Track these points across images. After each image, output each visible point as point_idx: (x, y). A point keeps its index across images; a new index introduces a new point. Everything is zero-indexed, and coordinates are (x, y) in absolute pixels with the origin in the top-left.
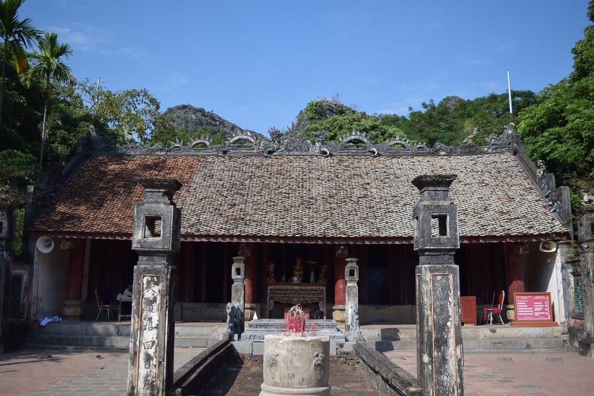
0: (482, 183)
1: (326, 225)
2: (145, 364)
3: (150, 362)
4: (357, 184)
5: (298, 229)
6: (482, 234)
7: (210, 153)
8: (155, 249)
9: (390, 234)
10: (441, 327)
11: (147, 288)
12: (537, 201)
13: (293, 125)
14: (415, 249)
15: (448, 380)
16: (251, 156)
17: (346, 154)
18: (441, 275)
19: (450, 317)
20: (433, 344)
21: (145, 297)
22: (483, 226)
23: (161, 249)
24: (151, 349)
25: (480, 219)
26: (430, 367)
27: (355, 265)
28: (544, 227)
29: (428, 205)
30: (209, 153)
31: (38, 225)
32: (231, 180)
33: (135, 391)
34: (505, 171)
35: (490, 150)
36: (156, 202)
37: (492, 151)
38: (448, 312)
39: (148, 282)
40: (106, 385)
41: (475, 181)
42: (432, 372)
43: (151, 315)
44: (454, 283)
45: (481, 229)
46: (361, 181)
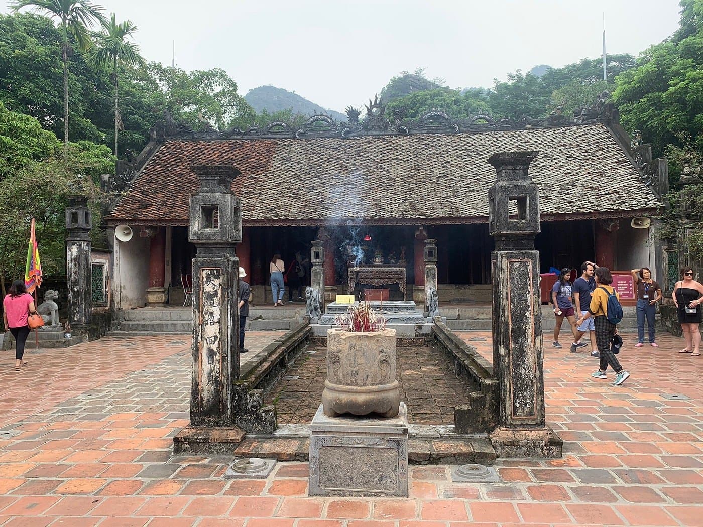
0: (570, 157)
1: (404, 206)
2: (209, 360)
3: (213, 358)
4: (437, 163)
5: (376, 212)
6: (568, 211)
7: (288, 136)
8: (213, 241)
9: (470, 214)
10: (519, 318)
11: (207, 282)
12: (631, 174)
13: (371, 103)
14: (490, 234)
15: (527, 373)
16: (329, 137)
17: (426, 131)
18: (518, 262)
19: (529, 307)
20: (510, 336)
21: (205, 291)
22: (569, 203)
23: (220, 241)
24: (214, 344)
25: (567, 196)
26: (507, 359)
27: (434, 246)
28: (637, 202)
29: (505, 186)
30: (286, 136)
31: (115, 213)
32: (309, 162)
33: (199, 387)
34: (596, 143)
35: (580, 122)
36: (212, 191)
37: (582, 123)
38: (526, 301)
39: (208, 276)
40: (185, 373)
41: (562, 156)
42: (509, 365)
43: (212, 309)
44: (533, 270)
45: (567, 206)
46: (441, 160)
